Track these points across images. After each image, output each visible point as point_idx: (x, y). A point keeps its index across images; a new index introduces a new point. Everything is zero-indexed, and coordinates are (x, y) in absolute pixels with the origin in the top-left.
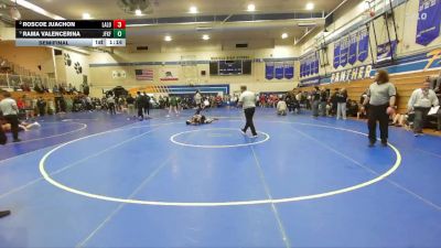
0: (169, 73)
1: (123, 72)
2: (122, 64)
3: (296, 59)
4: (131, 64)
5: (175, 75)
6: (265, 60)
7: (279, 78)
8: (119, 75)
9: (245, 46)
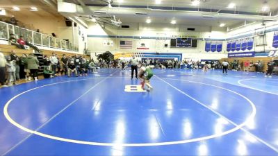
0: (143, 44)
1: (111, 42)
2: (111, 37)
3: (224, 40)
4: (118, 37)
5: (147, 46)
6: (205, 39)
7: (213, 51)
8: (108, 44)
9: (193, 29)
